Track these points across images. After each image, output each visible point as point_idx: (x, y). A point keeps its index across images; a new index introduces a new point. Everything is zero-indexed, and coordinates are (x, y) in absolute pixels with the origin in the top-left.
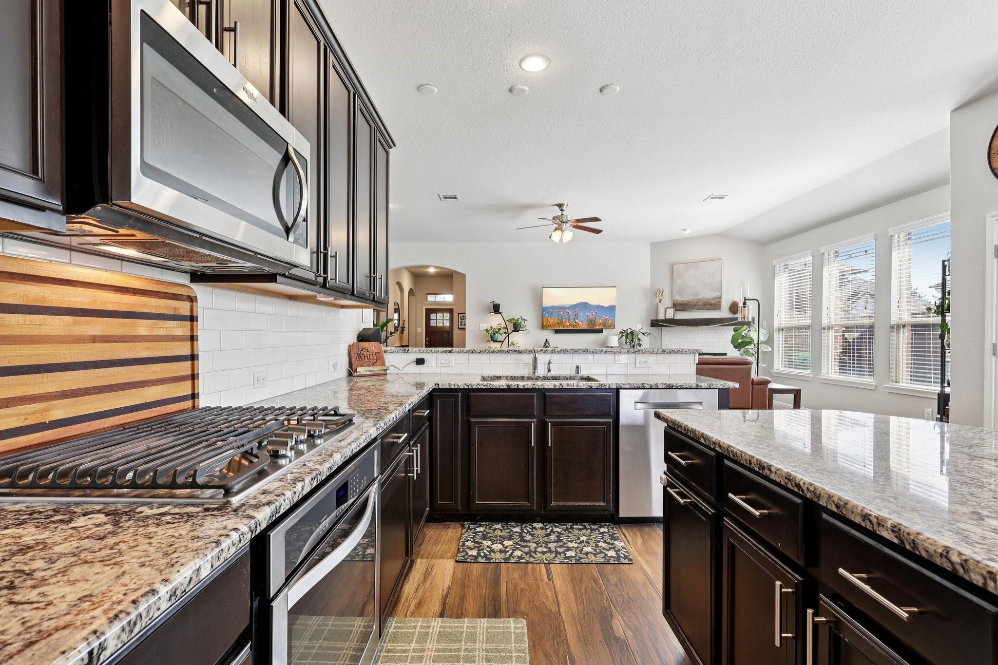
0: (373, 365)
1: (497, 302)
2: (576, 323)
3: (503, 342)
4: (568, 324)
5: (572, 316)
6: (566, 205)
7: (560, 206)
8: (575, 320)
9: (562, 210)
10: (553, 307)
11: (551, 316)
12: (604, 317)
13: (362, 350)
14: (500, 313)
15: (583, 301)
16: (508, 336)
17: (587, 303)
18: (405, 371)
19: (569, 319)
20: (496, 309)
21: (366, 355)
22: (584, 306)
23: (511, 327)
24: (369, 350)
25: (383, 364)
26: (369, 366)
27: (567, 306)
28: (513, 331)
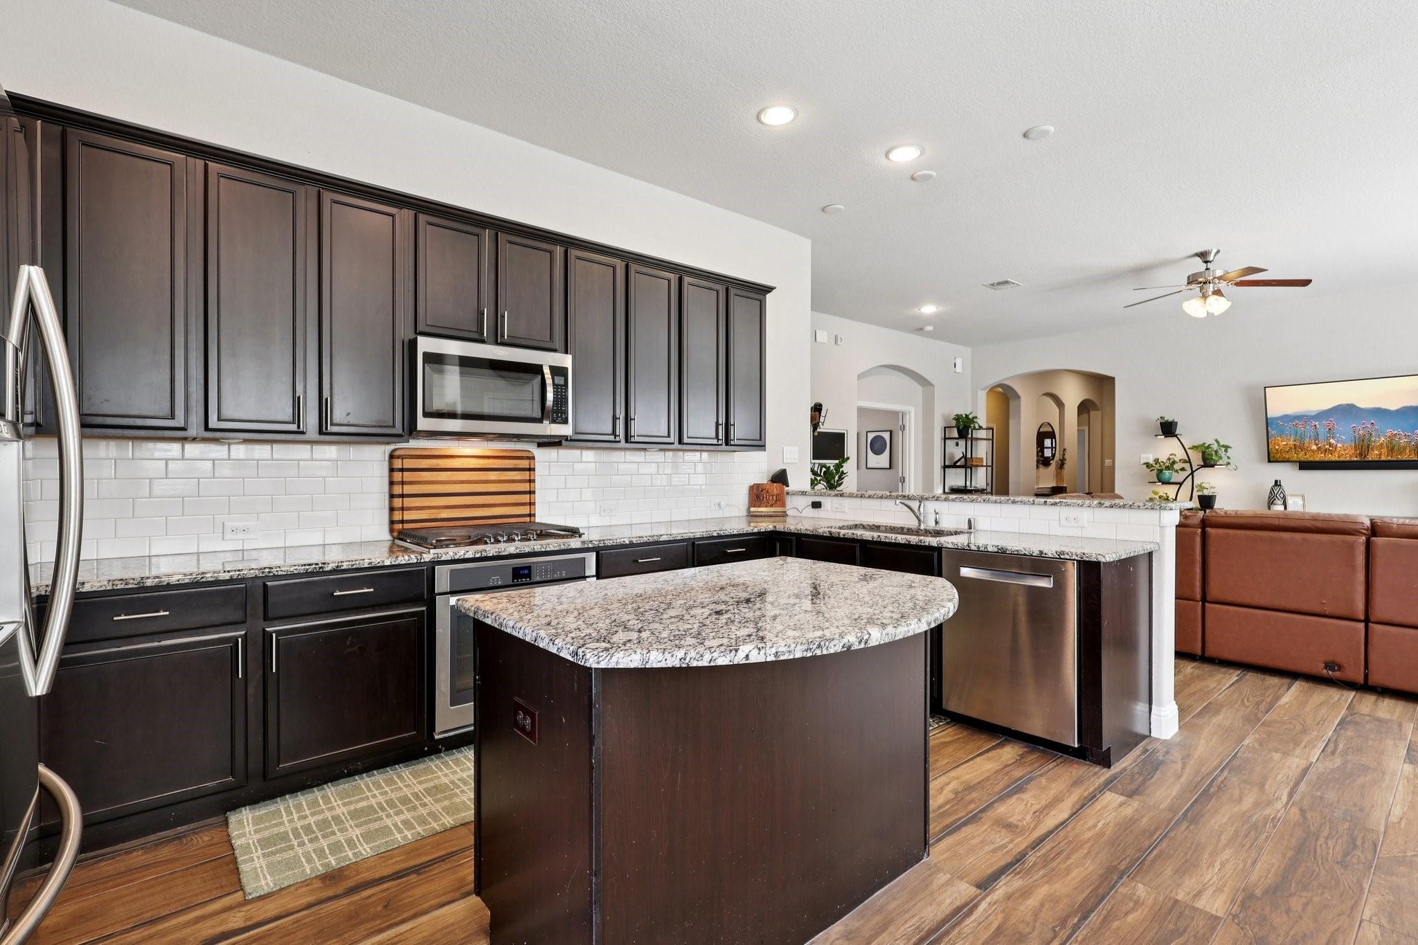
0: (772, 506)
1: (1169, 418)
2: (1331, 445)
3: (1181, 484)
4: (1314, 447)
5: (1322, 431)
6: (1214, 251)
7: (1203, 256)
8: (1328, 439)
9: (1206, 262)
10: (1286, 418)
11: (1282, 433)
12: (1389, 432)
13: (762, 491)
14: (1176, 436)
15: (1344, 402)
16: (1192, 473)
17: (1354, 405)
18: (804, 514)
19: (1317, 438)
20: (1168, 429)
21: (765, 496)
22: (1348, 411)
23: (1196, 459)
24: (770, 491)
25: (783, 505)
26: (766, 506)
27: (1314, 414)
28: (1202, 466)
